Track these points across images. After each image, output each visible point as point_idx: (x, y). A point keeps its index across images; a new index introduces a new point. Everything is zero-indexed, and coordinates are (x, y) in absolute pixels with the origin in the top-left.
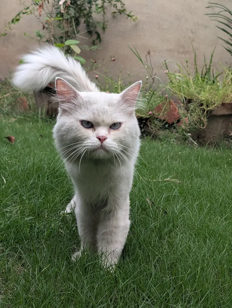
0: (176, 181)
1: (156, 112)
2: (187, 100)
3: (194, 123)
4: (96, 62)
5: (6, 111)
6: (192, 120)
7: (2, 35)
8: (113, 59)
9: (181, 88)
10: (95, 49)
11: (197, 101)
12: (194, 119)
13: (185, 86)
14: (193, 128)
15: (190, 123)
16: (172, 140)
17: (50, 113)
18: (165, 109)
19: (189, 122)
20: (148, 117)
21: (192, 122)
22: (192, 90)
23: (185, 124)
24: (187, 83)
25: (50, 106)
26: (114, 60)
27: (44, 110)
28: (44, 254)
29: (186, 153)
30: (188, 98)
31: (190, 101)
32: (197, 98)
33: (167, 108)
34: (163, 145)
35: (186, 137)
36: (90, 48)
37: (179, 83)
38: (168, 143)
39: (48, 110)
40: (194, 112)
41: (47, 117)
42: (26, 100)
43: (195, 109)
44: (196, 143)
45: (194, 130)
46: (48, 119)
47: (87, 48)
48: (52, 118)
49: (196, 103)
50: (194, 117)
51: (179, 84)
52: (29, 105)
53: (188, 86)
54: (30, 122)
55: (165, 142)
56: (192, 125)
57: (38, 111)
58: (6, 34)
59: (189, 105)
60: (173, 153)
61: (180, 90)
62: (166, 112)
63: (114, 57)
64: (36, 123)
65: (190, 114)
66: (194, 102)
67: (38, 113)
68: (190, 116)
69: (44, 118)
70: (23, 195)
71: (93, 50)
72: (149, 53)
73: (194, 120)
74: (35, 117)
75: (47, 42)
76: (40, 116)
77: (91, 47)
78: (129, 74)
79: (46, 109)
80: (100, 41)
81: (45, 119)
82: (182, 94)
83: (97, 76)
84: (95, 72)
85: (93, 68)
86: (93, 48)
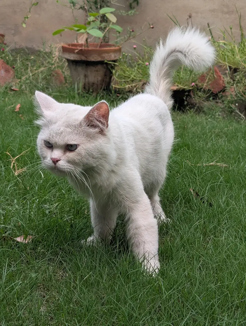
0: (222, 165)
1: (199, 82)
2: (232, 70)
3: (241, 94)
4: (133, 31)
5: (41, 87)
6: (238, 91)
7: (34, 4)
8: (152, 26)
9: (226, 57)
10: (132, 14)
11: (243, 70)
12: (241, 90)
13: (230, 54)
14: (240, 100)
15: (237, 94)
16: (217, 114)
17: (87, 88)
18: (209, 79)
19: (235, 94)
20: (191, 89)
21: (239, 93)
22: (238, 57)
23: (231, 96)
24: (232, 51)
25: (87, 80)
26: (153, 28)
27: (81, 85)
28: (85, 259)
29: (232, 130)
30: (233, 67)
31: (235, 70)
32: (243, 67)
33: (212, 77)
34: (208, 119)
35: (232, 109)
36: (127, 13)
37: (223, 51)
38: (213, 117)
39: (85, 84)
40: (240, 83)
41: (84, 92)
42: (62, 73)
43: (242, 79)
44: (243, 115)
45: (241, 102)
46: (85, 95)
47: (123, 13)
48: (90, 93)
49: (243, 73)
50: (241, 88)
51: (223, 53)
52: (65, 77)
53: (233, 55)
54: (66, 98)
55: (210, 116)
56: (239, 97)
57: (74, 86)
58: (38, 3)
59: (234, 75)
60: (218, 130)
61: (225, 58)
62: (210, 82)
63: (152, 25)
64: (72, 99)
65: (236, 85)
66: (240, 72)
67: (74, 88)
68: (236, 87)
69: (81, 93)
70: (62, 189)
71: (130, 15)
72: (190, 17)
73: (240, 92)
74: (71, 93)
75: (81, 9)
76: (76, 92)
77: (128, 11)
79: (83, 84)
80: (138, 3)
81: (81, 95)
82: (227, 63)
83: (135, 46)
84: (133, 41)
85: (131, 37)
86: (130, 12)
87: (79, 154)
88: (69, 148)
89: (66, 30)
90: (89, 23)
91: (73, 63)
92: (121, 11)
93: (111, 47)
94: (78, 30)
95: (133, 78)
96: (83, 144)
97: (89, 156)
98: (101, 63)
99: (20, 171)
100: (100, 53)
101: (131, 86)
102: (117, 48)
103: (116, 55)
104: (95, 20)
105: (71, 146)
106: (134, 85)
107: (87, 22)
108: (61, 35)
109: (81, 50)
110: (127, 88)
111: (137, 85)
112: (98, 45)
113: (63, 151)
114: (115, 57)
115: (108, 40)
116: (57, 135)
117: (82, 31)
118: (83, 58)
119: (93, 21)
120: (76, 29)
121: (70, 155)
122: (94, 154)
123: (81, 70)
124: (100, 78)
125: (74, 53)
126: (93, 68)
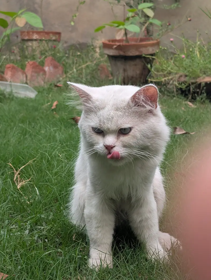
4: (170, 25)
7: (81, 3)
8: (189, 19)
10: (175, 8)
17: (126, 82)
25: (126, 74)
26: (190, 20)
27: (120, 79)
36: (170, 7)
39: (124, 78)
42: (107, 67)
47: (166, 7)
57: (114, 80)
63: (190, 17)
67: (113, 82)
71: (172, 9)
78: (207, 34)
79: (122, 78)
83: (172, 39)
84: (171, 34)
85: (169, 30)
86: (172, 6)
87: (134, 137)
88: (123, 132)
89: (107, 26)
90: (128, 19)
91: (113, 58)
92: (164, 5)
93: (150, 41)
94: (118, 26)
95: (170, 71)
96: (136, 125)
97: (144, 137)
98: (139, 57)
99: (23, 183)
100: (137, 47)
101: (168, 79)
102: (155, 42)
103: (154, 49)
104: (134, 16)
105: (125, 129)
106: (170, 77)
107: (126, 18)
108: (102, 32)
109: (119, 46)
110: (164, 81)
111: (173, 78)
112: (138, 39)
113: (116, 136)
114: (153, 50)
115: (152, 33)
116: (109, 121)
117: (121, 27)
118: (122, 53)
119: (133, 17)
120: (117, 25)
121: (125, 139)
122: (148, 134)
123: (120, 65)
124: (138, 72)
125: (113, 49)
126: (132, 63)
